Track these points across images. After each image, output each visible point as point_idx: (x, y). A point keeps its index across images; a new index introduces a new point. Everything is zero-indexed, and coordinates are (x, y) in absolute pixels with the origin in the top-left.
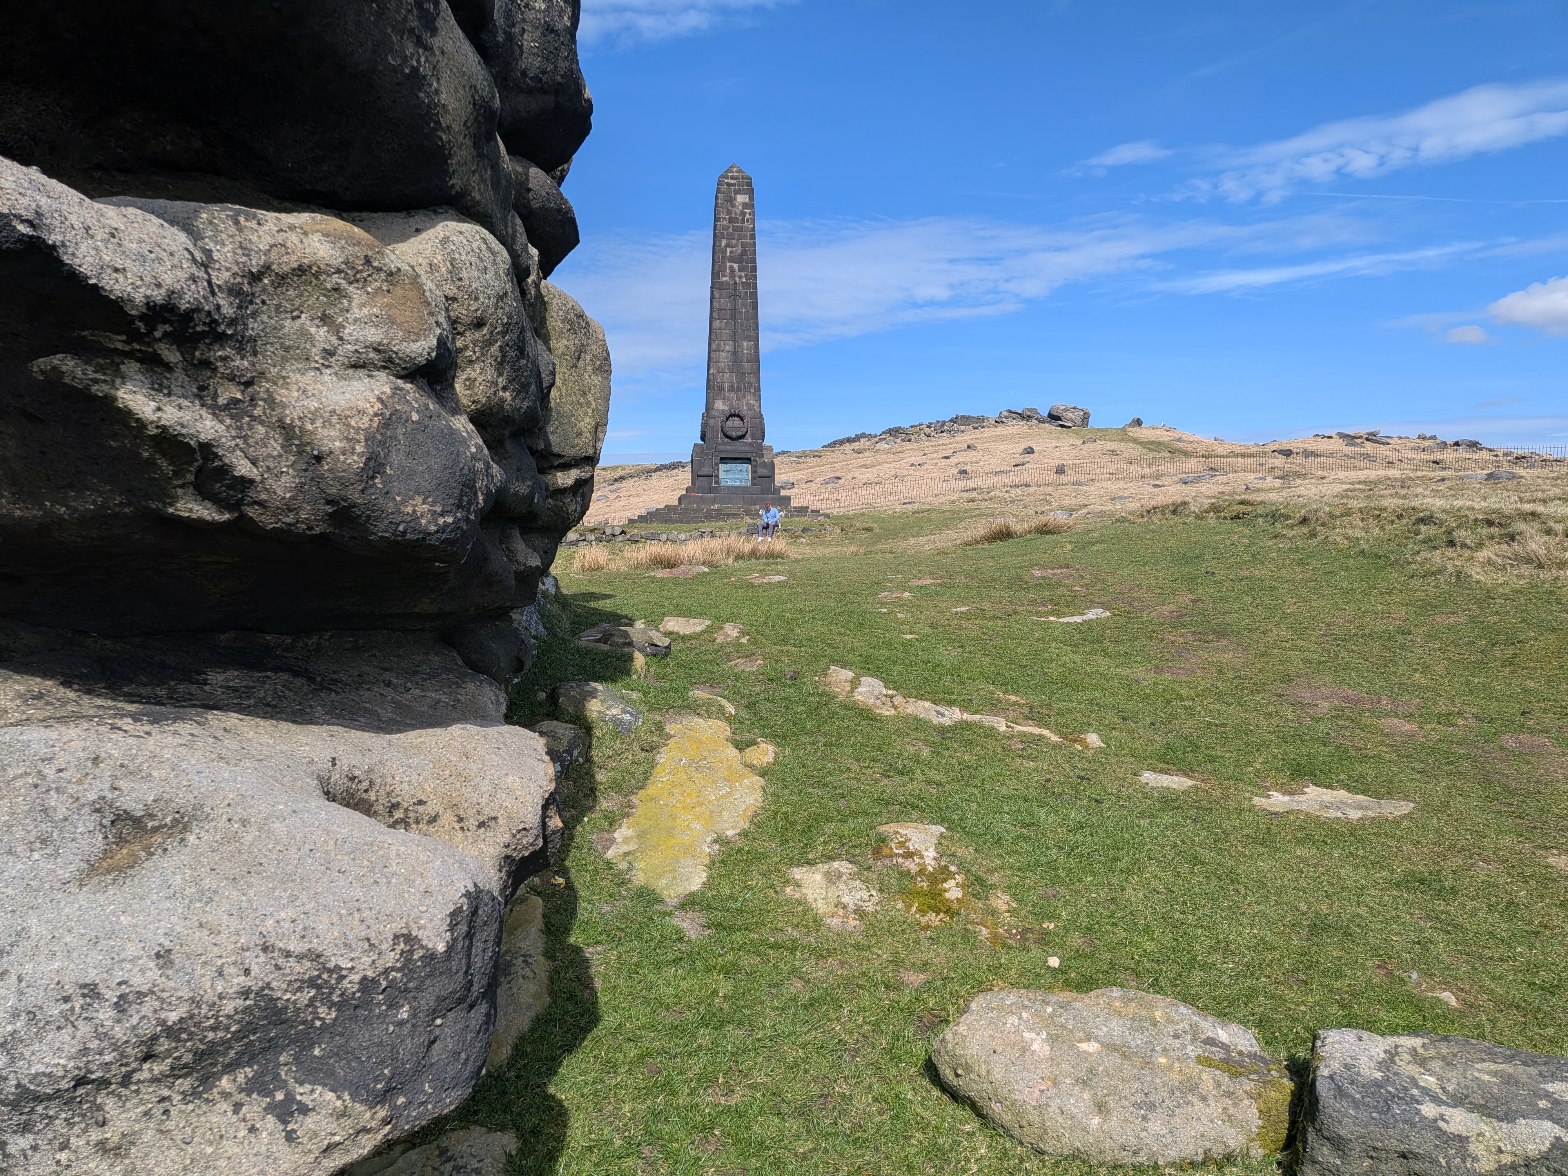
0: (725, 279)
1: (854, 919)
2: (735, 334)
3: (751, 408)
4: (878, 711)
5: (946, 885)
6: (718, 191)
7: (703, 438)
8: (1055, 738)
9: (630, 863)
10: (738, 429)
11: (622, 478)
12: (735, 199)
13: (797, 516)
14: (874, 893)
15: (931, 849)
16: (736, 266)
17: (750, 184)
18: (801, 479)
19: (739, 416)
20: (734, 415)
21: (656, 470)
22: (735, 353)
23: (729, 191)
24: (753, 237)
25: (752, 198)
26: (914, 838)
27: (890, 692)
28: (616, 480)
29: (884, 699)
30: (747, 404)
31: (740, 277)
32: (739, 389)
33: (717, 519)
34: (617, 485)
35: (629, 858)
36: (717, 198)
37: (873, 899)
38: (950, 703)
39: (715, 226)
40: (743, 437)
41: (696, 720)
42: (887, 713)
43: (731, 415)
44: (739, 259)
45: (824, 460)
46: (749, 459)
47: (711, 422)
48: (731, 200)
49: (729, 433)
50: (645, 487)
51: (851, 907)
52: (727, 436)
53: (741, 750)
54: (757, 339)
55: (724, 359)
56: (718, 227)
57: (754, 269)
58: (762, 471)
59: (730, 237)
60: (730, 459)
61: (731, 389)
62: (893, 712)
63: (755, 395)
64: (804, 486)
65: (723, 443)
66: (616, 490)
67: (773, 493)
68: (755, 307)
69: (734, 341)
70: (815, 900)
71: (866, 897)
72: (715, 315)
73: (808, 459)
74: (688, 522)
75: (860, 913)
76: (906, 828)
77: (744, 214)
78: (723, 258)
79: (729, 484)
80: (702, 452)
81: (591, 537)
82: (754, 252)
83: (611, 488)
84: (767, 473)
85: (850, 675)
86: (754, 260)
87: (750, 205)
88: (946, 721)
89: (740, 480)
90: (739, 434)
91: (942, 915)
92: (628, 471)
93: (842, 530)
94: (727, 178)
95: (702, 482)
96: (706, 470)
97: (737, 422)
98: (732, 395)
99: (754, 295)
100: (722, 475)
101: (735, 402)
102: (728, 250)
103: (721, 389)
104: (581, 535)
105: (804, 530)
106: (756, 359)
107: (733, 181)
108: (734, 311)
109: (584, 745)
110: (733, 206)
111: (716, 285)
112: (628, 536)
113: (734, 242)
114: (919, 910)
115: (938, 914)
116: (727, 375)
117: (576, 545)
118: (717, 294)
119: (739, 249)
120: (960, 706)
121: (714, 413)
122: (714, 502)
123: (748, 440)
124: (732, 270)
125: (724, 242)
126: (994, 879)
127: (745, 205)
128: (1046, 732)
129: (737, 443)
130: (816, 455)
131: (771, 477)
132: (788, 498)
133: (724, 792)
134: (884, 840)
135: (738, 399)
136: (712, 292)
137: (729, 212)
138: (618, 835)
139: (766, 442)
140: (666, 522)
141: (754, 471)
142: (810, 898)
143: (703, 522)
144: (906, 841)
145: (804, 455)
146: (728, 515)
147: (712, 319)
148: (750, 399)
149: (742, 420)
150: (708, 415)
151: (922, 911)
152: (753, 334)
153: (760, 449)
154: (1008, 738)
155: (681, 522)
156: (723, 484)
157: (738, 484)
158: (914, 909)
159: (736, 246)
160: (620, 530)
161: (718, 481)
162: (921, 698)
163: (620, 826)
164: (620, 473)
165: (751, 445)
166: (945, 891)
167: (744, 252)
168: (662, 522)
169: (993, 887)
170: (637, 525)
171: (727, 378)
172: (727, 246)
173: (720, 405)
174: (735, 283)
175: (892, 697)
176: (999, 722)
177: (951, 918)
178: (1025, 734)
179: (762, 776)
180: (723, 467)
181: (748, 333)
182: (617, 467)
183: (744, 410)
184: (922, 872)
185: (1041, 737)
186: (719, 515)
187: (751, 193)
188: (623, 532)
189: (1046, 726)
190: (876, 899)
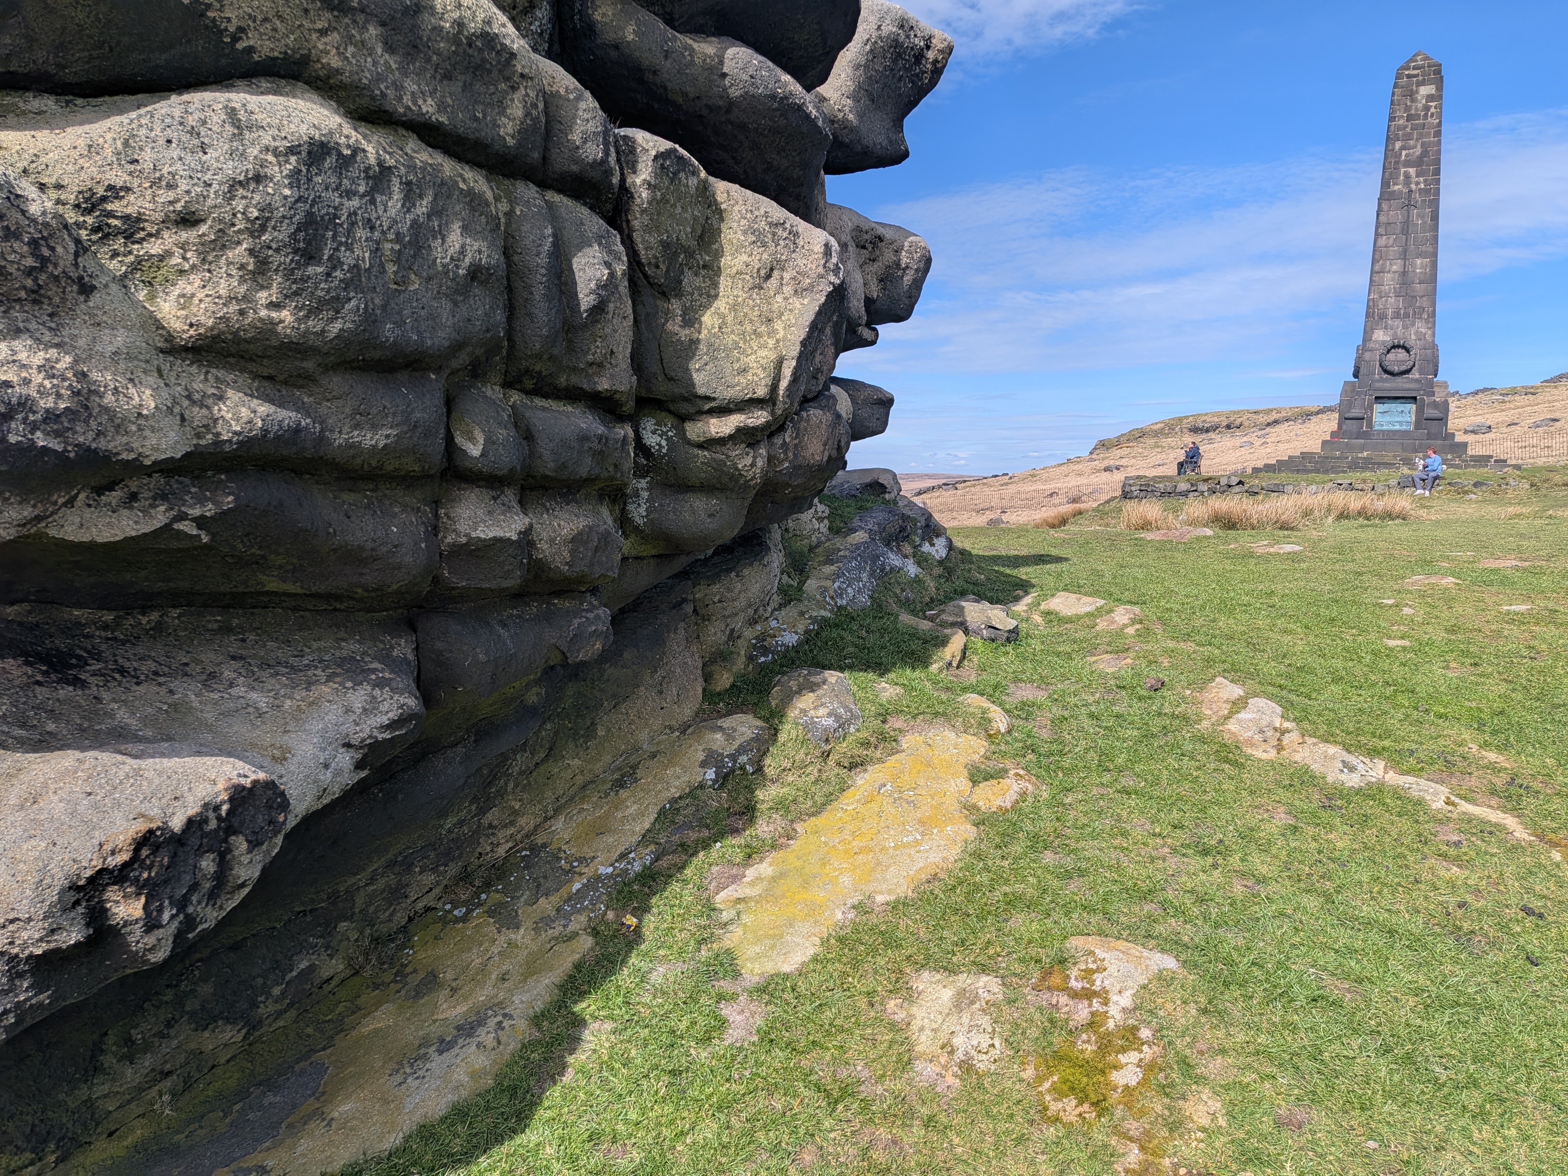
0: (1396, 188)
1: (955, 1075)
2: (1405, 251)
3: (1421, 337)
4: (1249, 751)
5: (1123, 1058)
6: (1396, 86)
7: (1356, 375)
8: (1521, 834)
9: (738, 914)
10: (1403, 362)
11: (1276, 422)
12: (1417, 92)
13: (1473, 466)
14: (997, 1042)
15: (1128, 993)
16: (1412, 171)
17: (1438, 72)
18: (1503, 422)
19: (1404, 347)
20: (1398, 346)
21: (1317, 413)
22: (1404, 273)
23: (1410, 84)
24: (1438, 134)
25: (1440, 88)
26: (1112, 969)
27: (1287, 725)
28: (1268, 424)
29: (1270, 733)
30: (1417, 333)
31: (1417, 183)
32: (1406, 315)
33: (1364, 469)
34: (1268, 429)
35: (740, 907)
36: (1393, 94)
37: (992, 1052)
38: (1374, 753)
39: (1389, 127)
40: (1408, 372)
41: (947, 733)
42: (1264, 756)
43: (1394, 347)
44: (1418, 163)
45: (1540, 398)
46: (1415, 398)
47: (1367, 356)
48: (1411, 95)
49: (1389, 368)
50: (1299, 432)
51: (960, 1055)
52: (1386, 371)
53: (975, 783)
54: (1435, 255)
55: (1389, 281)
56: (1392, 128)
57: (1437, 172)
58: (1430, 412)
59: (1408, 137)
60: (1389, 398)
61: (1397, 315)
62: (1272, 754)
63: (1427, 322)
64: (1505, 430)
65: (1382, 380)
66: (1264, 436)
67: (1445, 439)
68: (1435, 217)
69: (1405, 259)
70: (922, 1029)
71: (984, 1046)
72: (1381, 230)
73: (1517, 397)
74: (1326, 472)
75: (967, 1067)
76: (1110, 949)
77: (1427, 108)
78: (1397, 163)
79: (1385, 428)
80: (1353, 391)
81: (1203, 487)
82: (1439, 152)
83: (1260, 433)
84: (1441, 415)
85: (1237, 691)
86: (1438, 162)
87: (1437, 97)
88: (1353, 780)
89: (1400, 423)
90: (1403, 368)
91: (1086, 1107)
92: (1283, 414)
93: (1532, 485)
94: (1409, 69)
95: (1351, 425)
96: (1356, 412)
97: (1401, 354)
98: (1398, 323)
99: (1435, 205)
100: (1377, 418)
101: (1400, 331)
102: (1404, 153)
103: (1383, 317)
104: (1192, 485)
105: (1475, 485)
106: (1432, 278)
107: (1415, 72)
108: (1406, 227)
109: (758, 750)
110: (1413, 100)
111: (1385, 195)
112: (1246, 486)
113: (1412, 142)
114: (1053, 1089)
115: (1080, 1103)
116: (1391, 300)
117: (1186, 496)
118: (1385, 206)
119: (1418, 151)
120: (1390, 759)
121: (1372, 345)
122: (1363, 448)
123: (1415, 375)
124: (1407, 176)
125: (1398, 145)
126: (1213, 1067)
127: (1430, 98)
128: (1510, 821)
129: (1399, 379)
130: (1530, 391)
131: (1442, 420)
132: (1465, 445)
133: (911, 838)
134: (1062, 961)
135: (1405, 327)
136: (1379, 205)
137: (1407, 109)
138: (751, 873)
139: (1440, 378)
140: (1298, 471)
141: (1420, 412)
142: (916, 1025)
143: (1345, 472)
144: (1098, 970)
145: (1514, 392)
146: (1379, 464)
147: (1377, 235)
148: (1421, 327)
149: (1408, 351)
150: (1363, 349)
151: (1059, 1093)
152: (1431, 249)
153: (1429, 388)
154: (1440, 822)
155: (1317, 471)
156: (1376, 428)
157: (1397, 427)
158: (1047, 1085)
159: (1415, 147)
160: (1237, 480)
161: (1370, 424)
162: (1326, 739)
163: (762, 860)
164: (1274, 416)
165: (1417, 381)
166: (1116, 1067)
167: (1425, 153)
168: (1293, 471)
169: (1201, 1080)
170: (1262, 474)
171: (1392, 303)
172: (1403, 148)
173: (1381, 336)
174: (1411, 191)
175: (1283, 732)
176: (1435, 794)
177: (1099, 1116)
178: (1469, 819)
179: (976, 825)
180: (1378, 408)
181: (1424, 248)
182: (1272, 410)
183: (1412, 339)
184: (1094, 1023)
185: (1500, 827)
186: (1368, 465)
187: (1439, 82)
188: (1241, 483)
189: (1516, 811)
190: (995, 1053)
